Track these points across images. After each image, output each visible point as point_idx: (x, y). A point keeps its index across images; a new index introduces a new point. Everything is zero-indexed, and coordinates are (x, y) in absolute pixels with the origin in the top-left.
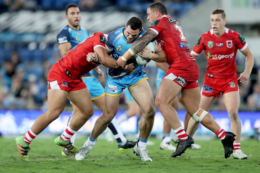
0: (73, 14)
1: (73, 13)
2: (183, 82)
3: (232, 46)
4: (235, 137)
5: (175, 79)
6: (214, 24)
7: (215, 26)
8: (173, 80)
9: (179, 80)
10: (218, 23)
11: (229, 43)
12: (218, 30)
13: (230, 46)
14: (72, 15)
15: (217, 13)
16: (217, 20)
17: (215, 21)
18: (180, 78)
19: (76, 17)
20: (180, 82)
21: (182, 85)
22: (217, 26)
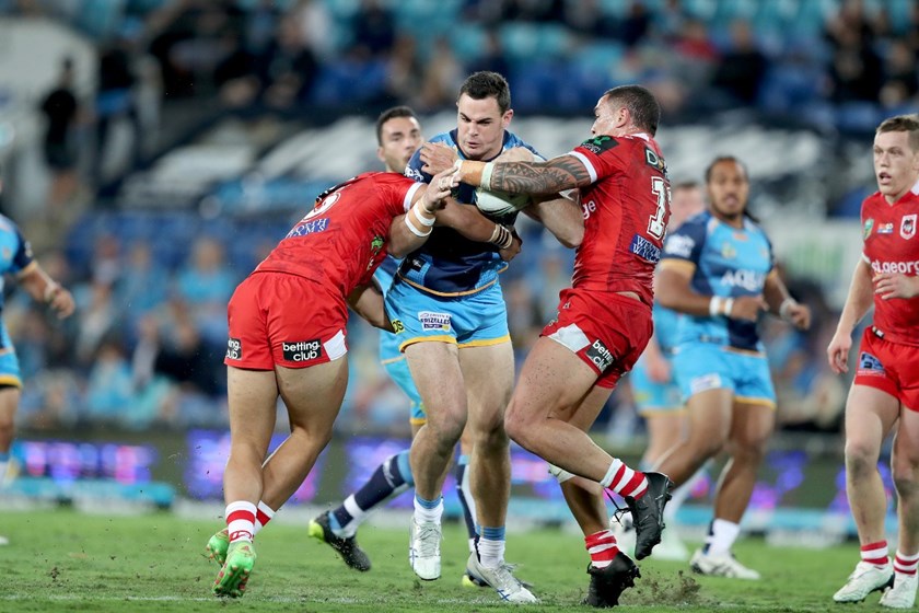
0: (397, 140)
1: (398, 136)
2: (606, 362)
3: (914, 232)
4: (636, 580)
5: (583, 350)
6: (882, 162)
7: (884, 169)
8: (578, 353)
9: (595, 353)
10: (894, 160)
11: (907, 222)
12: (895, 185)
13: (907, 233)
14: (394, 143)
15: (895, 129)
16: (892, 151)
17: (885, 153)
18: (601, 349)
19: (408, 148)
20: (597, 360)
21: (602, 366)
22: (892, 171)
